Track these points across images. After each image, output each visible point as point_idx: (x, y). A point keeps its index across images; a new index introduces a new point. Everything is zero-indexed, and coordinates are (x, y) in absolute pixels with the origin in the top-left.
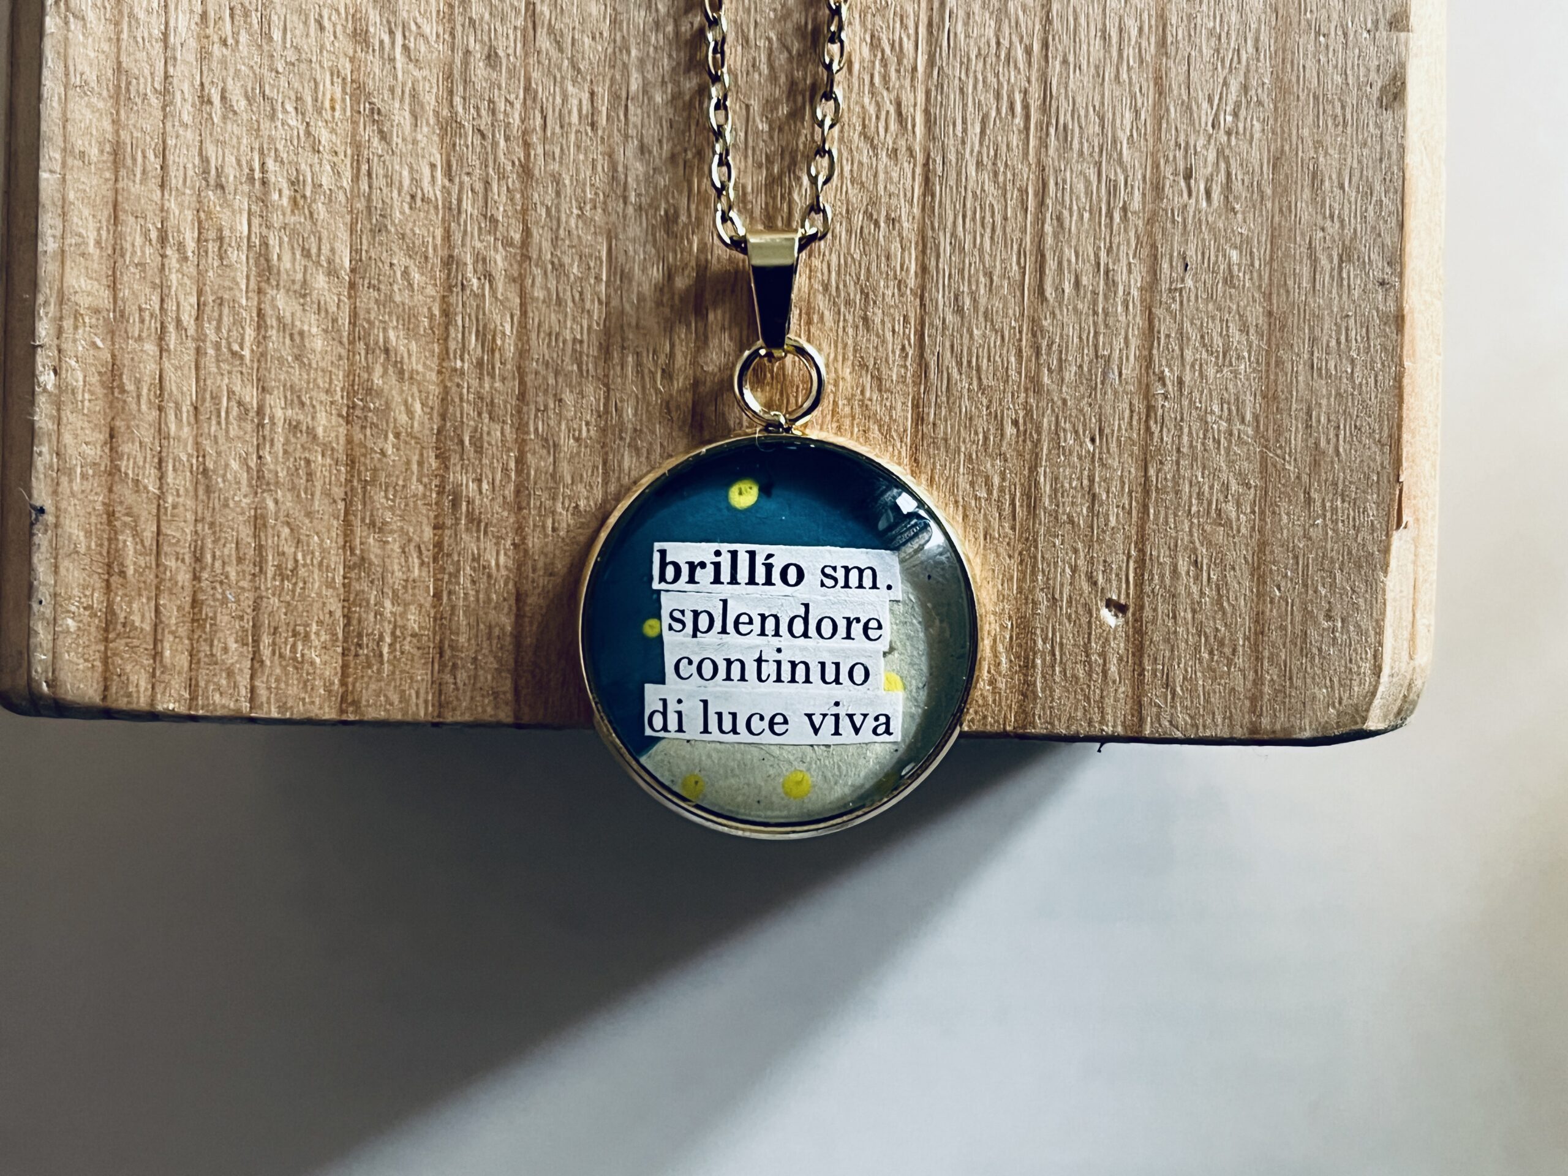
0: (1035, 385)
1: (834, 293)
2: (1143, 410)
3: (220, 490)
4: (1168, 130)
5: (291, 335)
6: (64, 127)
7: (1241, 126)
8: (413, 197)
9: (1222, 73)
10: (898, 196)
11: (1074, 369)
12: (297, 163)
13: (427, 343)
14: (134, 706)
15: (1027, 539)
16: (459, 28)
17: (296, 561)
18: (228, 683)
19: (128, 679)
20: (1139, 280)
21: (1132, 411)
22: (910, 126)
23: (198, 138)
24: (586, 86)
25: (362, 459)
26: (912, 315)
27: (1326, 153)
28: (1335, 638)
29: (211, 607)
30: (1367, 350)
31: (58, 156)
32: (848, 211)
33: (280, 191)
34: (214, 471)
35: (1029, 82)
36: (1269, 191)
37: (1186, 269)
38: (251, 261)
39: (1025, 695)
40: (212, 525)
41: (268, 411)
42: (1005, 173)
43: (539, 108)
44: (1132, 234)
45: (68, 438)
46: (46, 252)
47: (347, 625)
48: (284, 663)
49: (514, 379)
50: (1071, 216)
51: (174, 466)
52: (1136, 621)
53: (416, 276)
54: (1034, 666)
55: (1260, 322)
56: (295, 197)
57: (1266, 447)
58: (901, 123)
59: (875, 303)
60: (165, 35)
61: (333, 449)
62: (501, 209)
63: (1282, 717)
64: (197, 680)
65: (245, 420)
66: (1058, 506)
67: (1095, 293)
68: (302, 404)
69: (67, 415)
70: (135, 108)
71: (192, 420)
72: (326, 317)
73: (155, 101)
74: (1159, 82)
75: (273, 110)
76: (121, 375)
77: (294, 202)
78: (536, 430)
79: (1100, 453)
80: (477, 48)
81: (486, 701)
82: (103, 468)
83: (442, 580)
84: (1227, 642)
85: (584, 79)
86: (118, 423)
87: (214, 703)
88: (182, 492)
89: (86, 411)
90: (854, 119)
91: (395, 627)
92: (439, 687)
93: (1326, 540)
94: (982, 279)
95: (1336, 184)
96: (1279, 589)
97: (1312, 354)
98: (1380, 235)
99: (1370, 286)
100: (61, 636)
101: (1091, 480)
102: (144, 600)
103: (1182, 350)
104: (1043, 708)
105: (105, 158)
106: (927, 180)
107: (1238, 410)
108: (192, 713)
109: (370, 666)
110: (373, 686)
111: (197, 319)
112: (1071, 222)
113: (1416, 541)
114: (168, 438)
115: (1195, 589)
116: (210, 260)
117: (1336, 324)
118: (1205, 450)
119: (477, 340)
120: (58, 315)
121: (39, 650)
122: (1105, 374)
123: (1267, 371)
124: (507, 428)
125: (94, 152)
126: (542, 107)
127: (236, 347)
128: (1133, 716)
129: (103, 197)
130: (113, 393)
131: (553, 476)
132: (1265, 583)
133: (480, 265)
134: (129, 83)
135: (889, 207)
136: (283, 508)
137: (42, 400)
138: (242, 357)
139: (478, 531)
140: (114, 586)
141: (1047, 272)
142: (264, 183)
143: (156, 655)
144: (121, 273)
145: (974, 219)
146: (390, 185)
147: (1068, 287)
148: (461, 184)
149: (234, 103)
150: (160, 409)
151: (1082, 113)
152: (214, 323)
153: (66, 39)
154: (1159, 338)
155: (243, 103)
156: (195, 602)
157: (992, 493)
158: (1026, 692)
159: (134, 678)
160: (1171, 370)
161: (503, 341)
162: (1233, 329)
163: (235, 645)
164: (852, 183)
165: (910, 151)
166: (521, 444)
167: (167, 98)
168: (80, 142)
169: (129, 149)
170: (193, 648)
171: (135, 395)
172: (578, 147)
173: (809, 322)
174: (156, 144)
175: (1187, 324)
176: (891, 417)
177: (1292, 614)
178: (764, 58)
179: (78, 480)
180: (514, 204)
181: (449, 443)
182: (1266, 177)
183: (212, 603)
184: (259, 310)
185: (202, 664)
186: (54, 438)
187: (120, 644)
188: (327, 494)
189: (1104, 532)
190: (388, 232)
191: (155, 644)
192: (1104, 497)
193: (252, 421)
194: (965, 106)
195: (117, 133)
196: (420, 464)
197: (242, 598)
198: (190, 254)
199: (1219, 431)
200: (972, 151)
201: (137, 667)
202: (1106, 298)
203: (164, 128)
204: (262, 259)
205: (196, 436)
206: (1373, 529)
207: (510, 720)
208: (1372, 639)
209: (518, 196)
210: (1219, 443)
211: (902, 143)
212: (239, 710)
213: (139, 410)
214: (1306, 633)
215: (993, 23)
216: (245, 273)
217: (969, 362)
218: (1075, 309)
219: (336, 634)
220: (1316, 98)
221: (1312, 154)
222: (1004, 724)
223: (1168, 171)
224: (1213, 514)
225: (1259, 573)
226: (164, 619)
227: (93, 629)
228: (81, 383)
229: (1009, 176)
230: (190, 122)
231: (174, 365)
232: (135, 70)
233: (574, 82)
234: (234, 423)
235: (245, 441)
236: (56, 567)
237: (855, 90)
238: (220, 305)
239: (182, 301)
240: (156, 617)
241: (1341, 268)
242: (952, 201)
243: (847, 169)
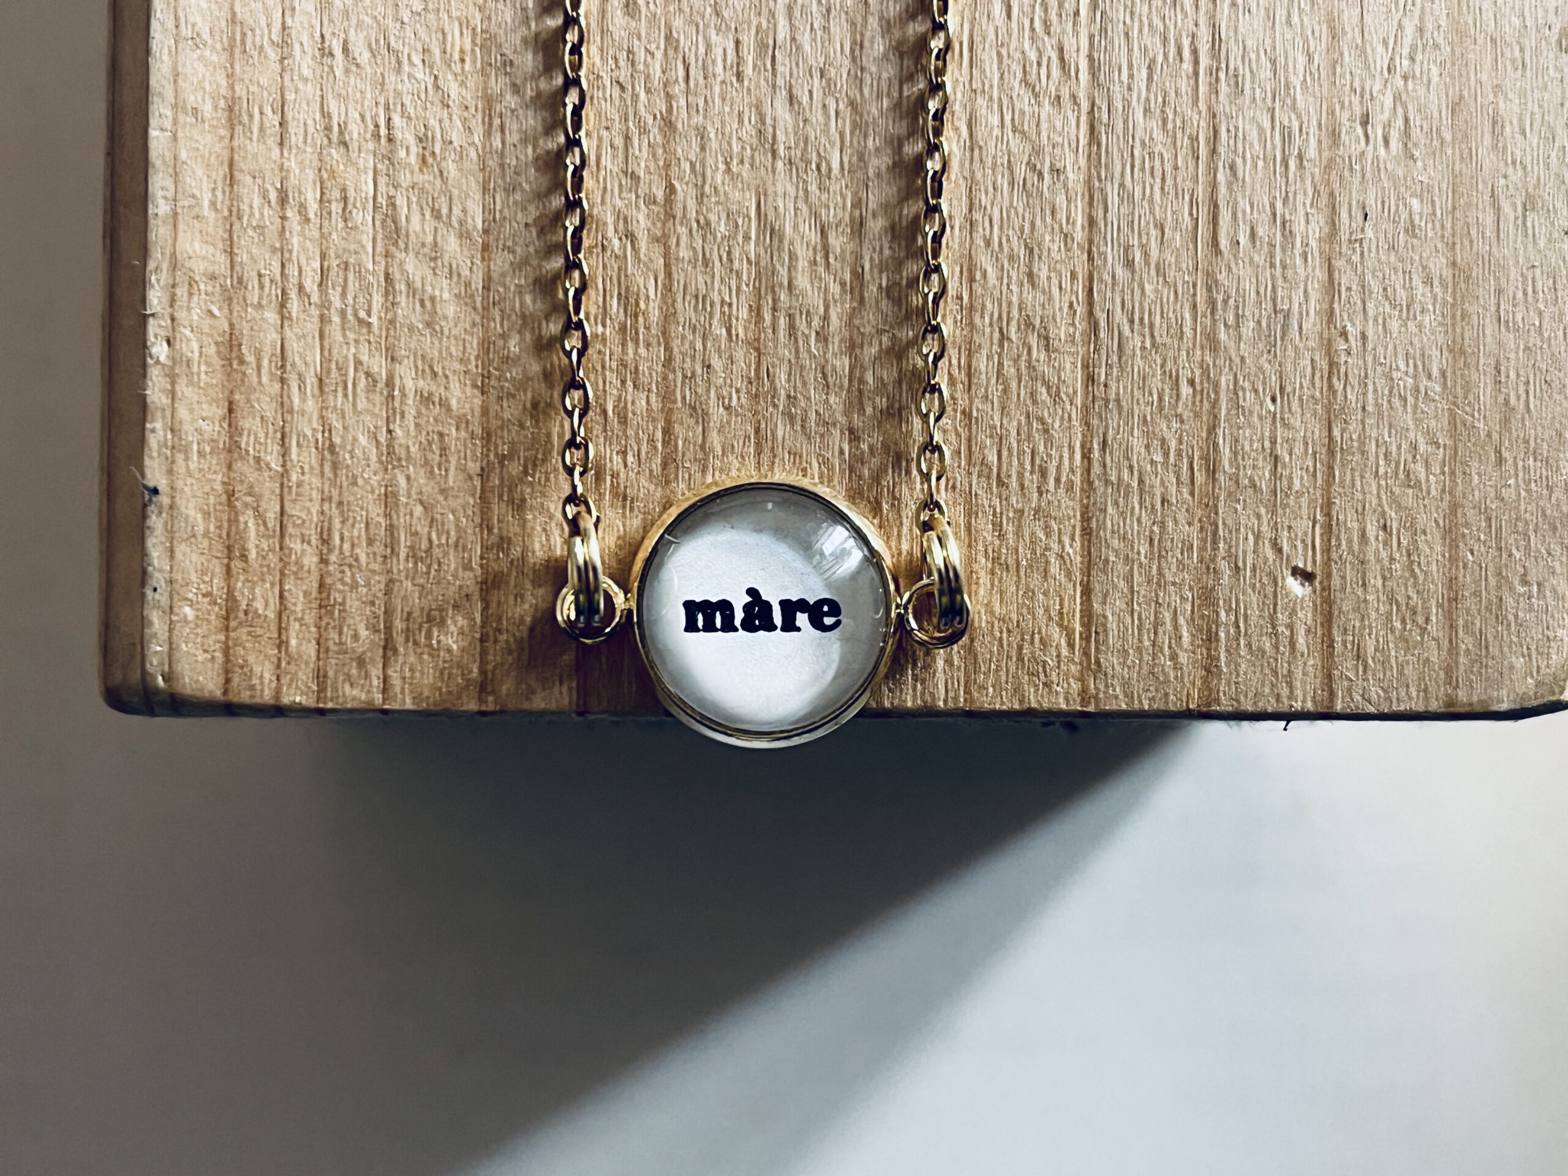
0: (1212, 343)
1: (997, 248)
2: (1326, 367)
3: (347, 467)
4: (1343, 76)
5: (422, 302)
6: (175, 81)
7: (1417, 70)
9: (1397, 15)
10: (1063, 145)
11: (1252, 324)
12: (425, 118)
14: (258, 700)
15: (1207, 505)
17: (430, 541)
18: (360, 673)
19: (251, 670)
20: (1318, 230)
21: (1313, 368)
22: (1073, 73)
23: (319, 93)
24: (730, 35)
25: (499, 432)
26: (1079, 271)
28: (1531, 605)
29: (340, 592)
30: (1557, 302)
31: (169, 113)
32: (1009, 161)
33: (408, 148)
34: (340, 447)
35: (1197, 25)
36: (1448, 137)
37: (1366, 219)
38: (378, 223)
39: (1208, 671)
40: (340, 504)
41: (398, 382)
42: (1174, 120)
43: (680, 58)
44: (1308, 182)
45: (183, 413)
46: (157, 215)
47: (485, 609)
48: (419, 651)
49: (659, 344)
51: (298, 442)
52: (1323, 589)
54: (1218, 640)
55: (1444, 274)
56: (424, 155)
57: (1455, 404)
58: (1064, 68)
59: (1040, 258)
61: (467, 422)
62: (643, 164)
63: (1479, 689)
64: (326, 672)
65: (374, 392)
66: (1238, 468)
67: (1272, 246)
68: (435, 374)
69: (182, 387)
70: (251, 61)
71: (317, 392)
72: (458, 282)
73: (272, 54)
74: (1332, 23)
75: (399, 62)
76: (240, 345)
77: (424, 161)
78: (684, 398)
79: (1282, 412)
82: (221, 446)
84: (1420, 608)
85: (728, 28)
86: (237, 397)
87: (344, 695)
88: (307, 468)
89: (202, 385)
90: (1014, 66)
92: (583, 674)
93: (1519, 500)
95: (1517, 129)
96: (1472, 554)
97: (1499, 308)
99: (1556, 235)
100: (178, 625)
101: (1273, 442)
102: (268, 585)
103: (1364, 303)
104: (1228, 684)
105: (219, 115)
106: (1093, 131)
107: (1424, 366)
108: (321, 705)
109: (510, 653)
110: (515, 674)
111: (320, 285)
112: (1244, 172)
114: (291, 411)
115: (1384, 554)
116: (333, 222)
117: (1522, 274)
118: (1391, 408)
119: (619, 304)
120: (171, 281)
121: (154, 641)
122: (1284, 330)
123: (1453, 325)
124: (653, 398)
125: (207, 108)
126: (684, 58)
127: (362, 314)
128: (1323, 690)
129: (218, 156)
130: (231, 365)
131: (703, 447)
132: (1458, 547)
133: (621, 225)
134: (244, 35)
135: (1053, 156)
136: (415, 484)
137: (154, 373)
138: (369, 324)
139: (624, 507)
140: (234, 571)
141: (1221, 223)
142: (390, 140)
143: (281, 644)
144: (239, 237)
145: (1143, 169)
146: (525, 140)
147: (1243, 239)
148: (600, 139)
149: (357, 56)
150: (283, 381)
151: (1253, 56)
152: (339, 289)
154: (1339, 291)
155: (367, 55)
156: (322, 586)
157: (1168, 457)
158: (1210, 668)
159: (257, 670)
160: (1354, 325)
161: (647, 305)
162: (1417, 281)
163: (367, 633)
164: (1014, 132)
165: (1074, 98)
166: (669, 413)
167: (285, 50)
168: (192, 98)
169: (245, 105)
170: (320, 636)
171: (255, 366)
172: (724, 100)
173: (972, 280)
174: (274, 99)
175: (1369, 277)
176: (1059, 378)
177: (1486, 580)
179: (195, 458)
180: (656, 160)
182: (1445, 122)
183: (341, 587)
184: (387, 275)
185: (331, 654)
186: (168, 413)
187: (242, 633)
188: (462, 469)
189: (1287, 495)
190: (523, 190)
191: (280, 634)
192: (1287, 459)
193: (381, 393)
194: (1130, 50)
195: (232, 87)
196: (561, 436)
197: (373, 582)
198: (312, 216)
199: (1405, 387)
200: (1139, 98)
201: (261, 658)
202: (1283, 250)
203: (282, 83)
204: (389, 220)
205: (322, 410)
209: (660, 151)
210: (1405, 400)
211: (1065, 94)
212: (371, 702)
213: (260, 383)
214: (1501, 599)
216: (371, 236)
217: (1141, 319)
218: (1251, 259)
219: (474, 619)
220: (1494, 41)
221: (1491, 98)
222: (1188, 702)
223: (1344, 117)
224: (1402, 476)
225: (1451, 535)
226: (289, 605)
227: (213, 617)
228: (197, 354)
229: (1179, 123)
230: (311, 76)
231: (296, 335)
232: (251, 21)
233: (718, 30)
234: (361, 395)
235: (374, 415)
236: (172, 551)
237: (1015, 35)
238: (346, 269)
239: (304, 268)
240: (281, 603)
241: (1525, 217)
242: (1119, 148)
243: (1008, 118)
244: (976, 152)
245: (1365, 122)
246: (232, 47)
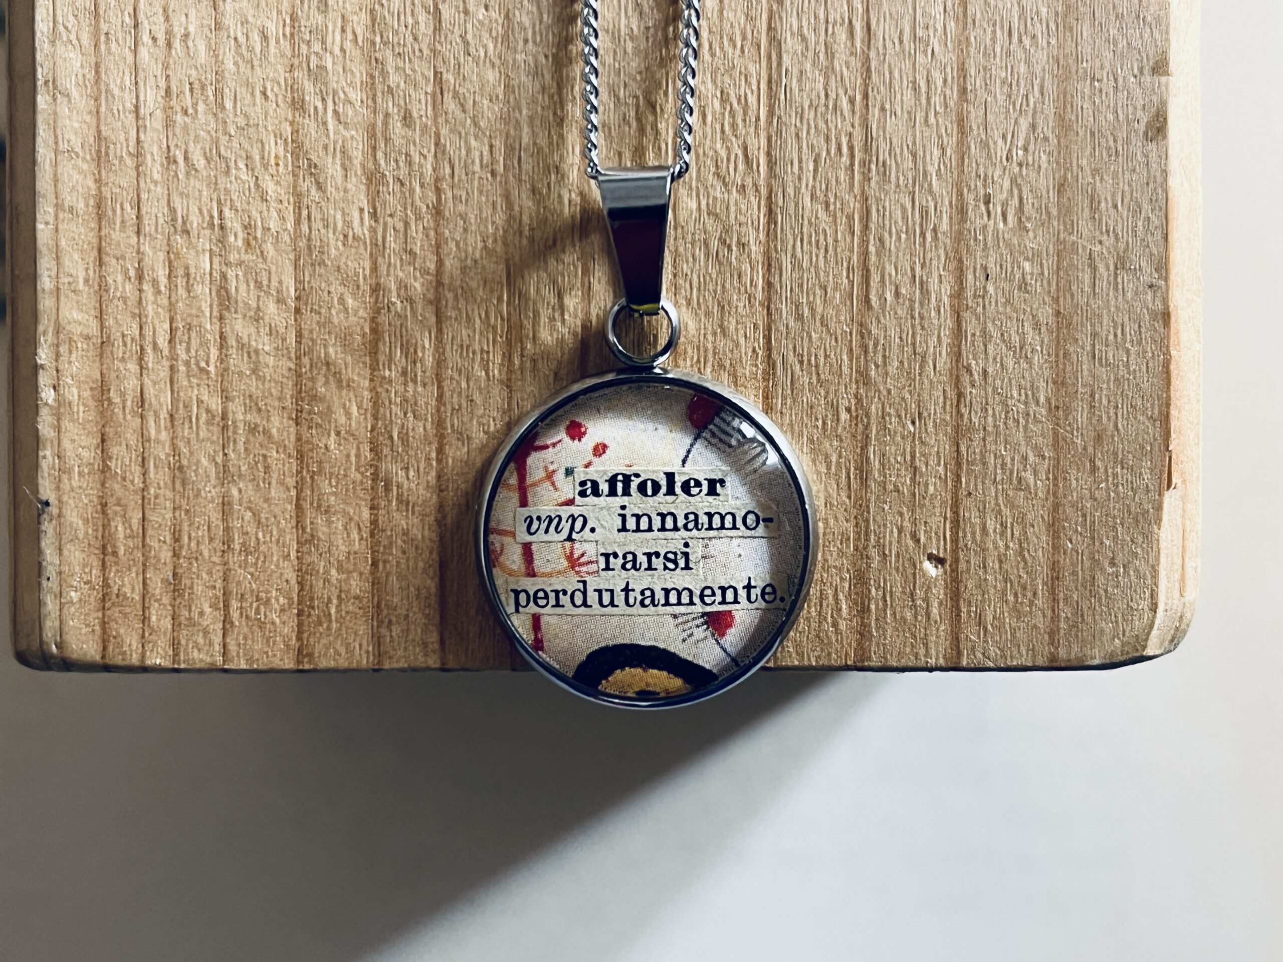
0: (863, 378)
1: (696, 306)
2: (954, 397)
3: (194, 482)
4: (969, 165)
5: (249, 353)
6: (55, 186)
7: (1030, 159)
8: (345, 236)
9: (1014, 116)
10: (747, 224)
11: (896, 364)
12: (249, 211)
13: (360, 356)
14: (128, 662)
15: (861, 506)
16: (379, 94)
17: (257, 539)
18: (205, 641)
19: (122, 640)
20: (949, 289)
21: (945, 398)
22: (755, 167)
23: (166, 192)
24: (486, 141)
25: (310, 454)
26: (760, 323)
27: (1102, 179)
28: (1119, 582)
29: (189, 579)
30: (1140, 343)
31: (51, 210)
32: (705, 237)
33: (235, 235)
34: (188, 467)
35: (853, 126)
36: (1054, 212)
37: (987, 279)
38: (214, 293)
39: (862, 635)
40: (187, 511)
41: (230, 416)
43: (447, 159)
44: (942, 252)
45: (66, 444)
46: (44, 290)
47: (301, 590)
48: (250, 623)
49: (433, 384)
50: (891, 237)
51: (155, 464)
52: (952, 571)
53: (350, 302)
54: (869, 611)
55: (1050, 322)
56: (248, 239)
57: (1057, 425)
58: (747, 163)
59: (729, 313)
60: (137, 108)
61: (285, 446)
62: (419, 244)
63: (1075, 648)
64: (179, 640)
65: (213, 424)
66: (885, 477)
67: (912, 301)
68: (259, 410)
69: (66, 424)
70: (114, 168)
71: (169, 424)
72: (277, 337)
73: (130, 162)
74: (961, 122)
75: (228, 167)
76: (109, 390)
77: (249, 244)
78: (452, 426)
79: (920, 433)
80: (396, 111)
81: (417, 650)
82: (96, 467)
83: (378, 551)
84: (1029, 585)
85: (484, 134)
86: (107, 429)
87: (193, 658)
88: (162, 483)
89: (81, 421)
90: (709, 162)
91: (341, 591)
92: (377, 640)
93: (1109, 500)
94: (818, 291)
95: (1110, 204)
96: (1071, 542)
97: (1094, 347)
98: (1148, 246)
99: (1141, 289)
100: (66, 606)
101: (913, 457)
102: (134, 575)
103: (985, 346)
104: (878, 645)
105: (90, 211)
106: (770, 212)
107: (1033, 394)
108: (176, 666)
109: (320, 624)
110: (324, 641)
111: (170, 342)
112: (891, 243)
113: (1183, 498)
114: (149, 441)
115: (1001, 544)
116: (179, 293)
117: (1113, 321)
118: (1007, 428)
119: (401, 352)
120: (56, 341)
121: (49, 618)
122: (922, 367)
123: (1057, 362)
126: (450, 159)
127: (203, 364)
128: (952, 650)
129: (90, 243)
130: (103, 405)
131: (467, 463)
132: (1059, 537)
133: (402, 291)
134: (108, 148)
135: (739, 234)
136: (245, 495)
137: (44, 412)
138: (208, 373)
139: (407, 511)
140: (108, 564)
141: (872, 284)
142: (222, 227)
143: (145, 619)
144: (107, 306)
145: (810, 243)
146: (327, 227)
147: (889, 296)
148: (385, 224)
149: (195, 163)
150: (142, 417)
151: (898, 151)
152: (184, 345)
153: (55, 113)
154: (966, 337)
155: (203, 162)
156: (175, 574)
157: (830, 468)
158: (863, 633)
159: (127, 639)
160: (977, 363)
163: (209, 610)
164: (709, 214)
165: (755, 185)
166: (441, 437)
167: (139, 159)
168: (69, 198)
169: (110, 203)
170: (175, 613)
171: (120, 406)
172: (481, 192)
174: (132, 198)
175: (990, 325)
177: (1082, 562)
178: (633, 114)
179: (76, 478)
180: (429, 240)
181: (381, 438)
182: (1052, 200)
183: (189, 576)
184: (221, 333)
185: (183, 626)
186: (56, 443)
187: (115, 612)
188: (282, 483)
189: (924, 498)
190: (326, 266)
191: (144, 612)
192: (924, 470)
193: (218, 424)
194: (800, 149)
195: (99, 188)
196: (358, 456)
197: (214, 571)
198: (163, 289)
199: (1018, 412)
200: (807, 185)
201: (130, 630)
202: (921, 304)
203: (138, 184)
204: (222, 291)
205: (173, 439)
206: (1148, 491)
207: (437, 665)
208: (1149, 582)
209: (432, 233)
210: (1018, 422)
211: (749, 182)
212: (214, 663)
213: (124, 418)
214: (1094, 578)
215: (822, 80)
216: (208, 303)
217: (809, 361)
218: (896, 313)
219: (292, 598)
220: (1093, 134)
221: (1090, 180)
222: (846, 658)
223: (970, 198)
224: (1015, 482)
225: (1054, 528)
226: (150, 590)
227: (92, 599)
228: (76, 397)
229: (838, 206)
230: (160, 179)
231: (152, 381)
232: (113, 137)
233: (476, 137)
234: (203, 427)
235: (212, 442)
236: (60, 550)
237: (709, 137)
238: (189, 330)
239: (157, 327)
240: (144, 588)
241: (1116, 274)
242: (791, 227)
243: (704, 203)
244: (679, 231)
245: (987, 202)
246: (99, 158)
